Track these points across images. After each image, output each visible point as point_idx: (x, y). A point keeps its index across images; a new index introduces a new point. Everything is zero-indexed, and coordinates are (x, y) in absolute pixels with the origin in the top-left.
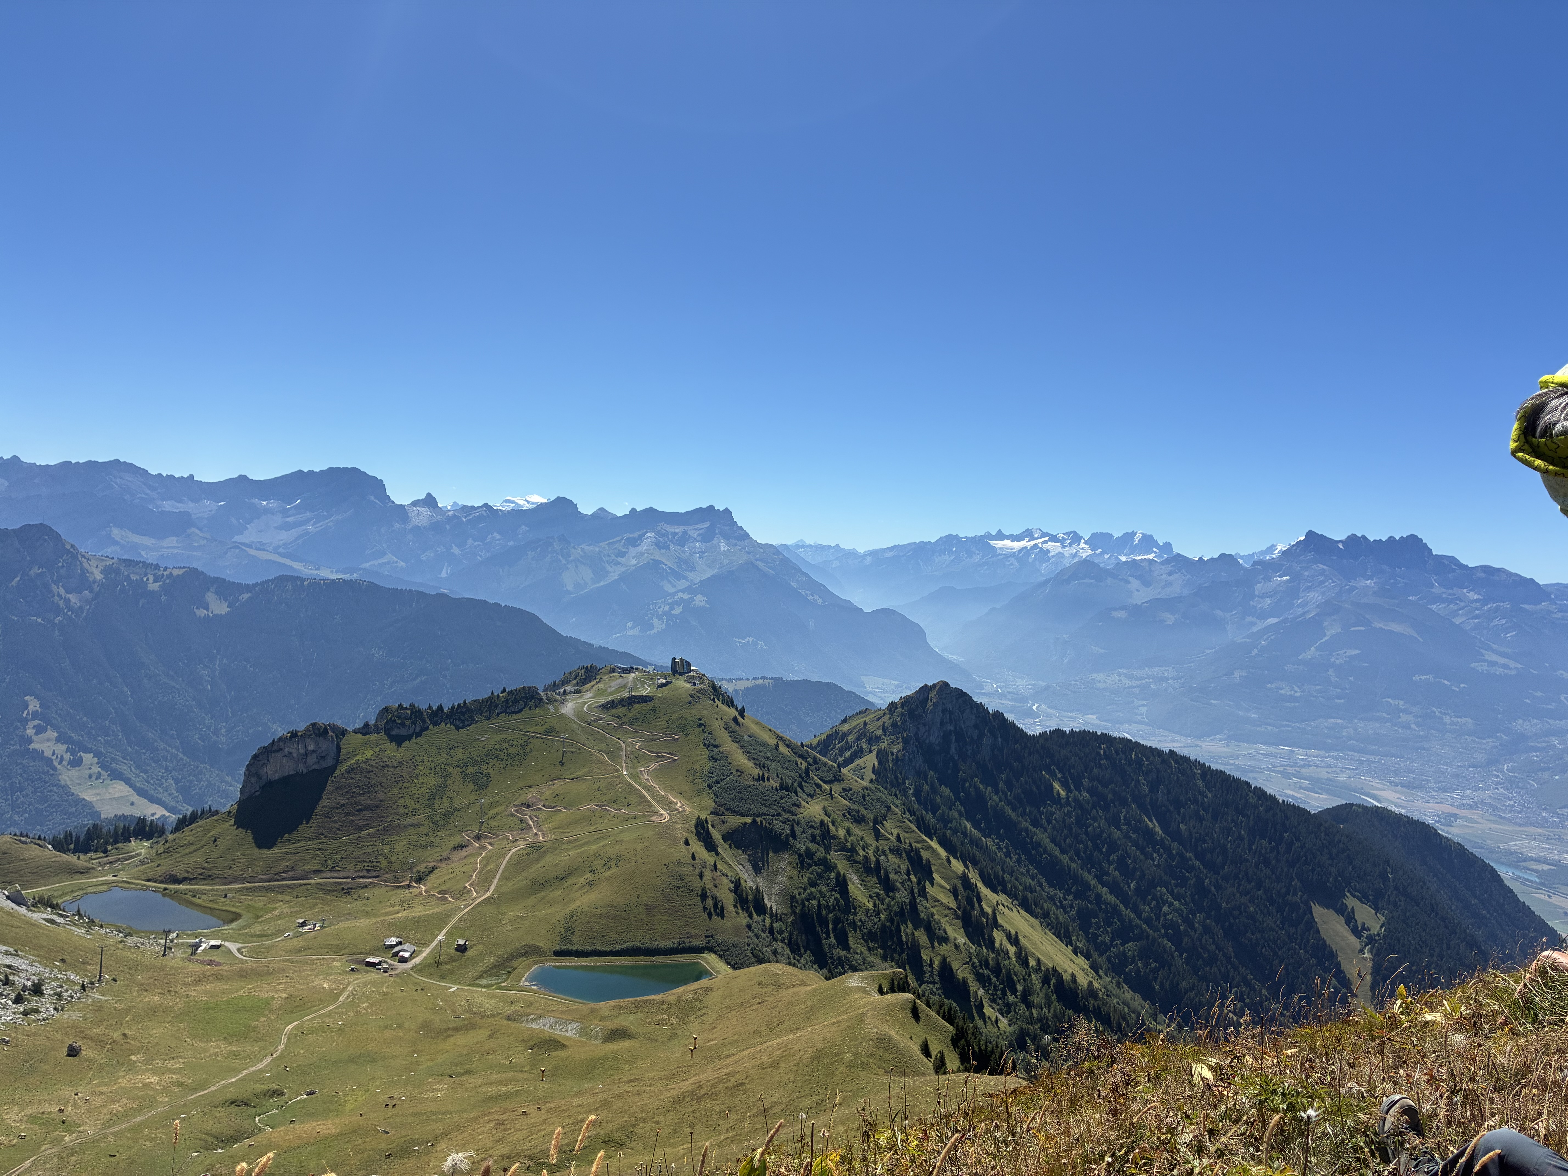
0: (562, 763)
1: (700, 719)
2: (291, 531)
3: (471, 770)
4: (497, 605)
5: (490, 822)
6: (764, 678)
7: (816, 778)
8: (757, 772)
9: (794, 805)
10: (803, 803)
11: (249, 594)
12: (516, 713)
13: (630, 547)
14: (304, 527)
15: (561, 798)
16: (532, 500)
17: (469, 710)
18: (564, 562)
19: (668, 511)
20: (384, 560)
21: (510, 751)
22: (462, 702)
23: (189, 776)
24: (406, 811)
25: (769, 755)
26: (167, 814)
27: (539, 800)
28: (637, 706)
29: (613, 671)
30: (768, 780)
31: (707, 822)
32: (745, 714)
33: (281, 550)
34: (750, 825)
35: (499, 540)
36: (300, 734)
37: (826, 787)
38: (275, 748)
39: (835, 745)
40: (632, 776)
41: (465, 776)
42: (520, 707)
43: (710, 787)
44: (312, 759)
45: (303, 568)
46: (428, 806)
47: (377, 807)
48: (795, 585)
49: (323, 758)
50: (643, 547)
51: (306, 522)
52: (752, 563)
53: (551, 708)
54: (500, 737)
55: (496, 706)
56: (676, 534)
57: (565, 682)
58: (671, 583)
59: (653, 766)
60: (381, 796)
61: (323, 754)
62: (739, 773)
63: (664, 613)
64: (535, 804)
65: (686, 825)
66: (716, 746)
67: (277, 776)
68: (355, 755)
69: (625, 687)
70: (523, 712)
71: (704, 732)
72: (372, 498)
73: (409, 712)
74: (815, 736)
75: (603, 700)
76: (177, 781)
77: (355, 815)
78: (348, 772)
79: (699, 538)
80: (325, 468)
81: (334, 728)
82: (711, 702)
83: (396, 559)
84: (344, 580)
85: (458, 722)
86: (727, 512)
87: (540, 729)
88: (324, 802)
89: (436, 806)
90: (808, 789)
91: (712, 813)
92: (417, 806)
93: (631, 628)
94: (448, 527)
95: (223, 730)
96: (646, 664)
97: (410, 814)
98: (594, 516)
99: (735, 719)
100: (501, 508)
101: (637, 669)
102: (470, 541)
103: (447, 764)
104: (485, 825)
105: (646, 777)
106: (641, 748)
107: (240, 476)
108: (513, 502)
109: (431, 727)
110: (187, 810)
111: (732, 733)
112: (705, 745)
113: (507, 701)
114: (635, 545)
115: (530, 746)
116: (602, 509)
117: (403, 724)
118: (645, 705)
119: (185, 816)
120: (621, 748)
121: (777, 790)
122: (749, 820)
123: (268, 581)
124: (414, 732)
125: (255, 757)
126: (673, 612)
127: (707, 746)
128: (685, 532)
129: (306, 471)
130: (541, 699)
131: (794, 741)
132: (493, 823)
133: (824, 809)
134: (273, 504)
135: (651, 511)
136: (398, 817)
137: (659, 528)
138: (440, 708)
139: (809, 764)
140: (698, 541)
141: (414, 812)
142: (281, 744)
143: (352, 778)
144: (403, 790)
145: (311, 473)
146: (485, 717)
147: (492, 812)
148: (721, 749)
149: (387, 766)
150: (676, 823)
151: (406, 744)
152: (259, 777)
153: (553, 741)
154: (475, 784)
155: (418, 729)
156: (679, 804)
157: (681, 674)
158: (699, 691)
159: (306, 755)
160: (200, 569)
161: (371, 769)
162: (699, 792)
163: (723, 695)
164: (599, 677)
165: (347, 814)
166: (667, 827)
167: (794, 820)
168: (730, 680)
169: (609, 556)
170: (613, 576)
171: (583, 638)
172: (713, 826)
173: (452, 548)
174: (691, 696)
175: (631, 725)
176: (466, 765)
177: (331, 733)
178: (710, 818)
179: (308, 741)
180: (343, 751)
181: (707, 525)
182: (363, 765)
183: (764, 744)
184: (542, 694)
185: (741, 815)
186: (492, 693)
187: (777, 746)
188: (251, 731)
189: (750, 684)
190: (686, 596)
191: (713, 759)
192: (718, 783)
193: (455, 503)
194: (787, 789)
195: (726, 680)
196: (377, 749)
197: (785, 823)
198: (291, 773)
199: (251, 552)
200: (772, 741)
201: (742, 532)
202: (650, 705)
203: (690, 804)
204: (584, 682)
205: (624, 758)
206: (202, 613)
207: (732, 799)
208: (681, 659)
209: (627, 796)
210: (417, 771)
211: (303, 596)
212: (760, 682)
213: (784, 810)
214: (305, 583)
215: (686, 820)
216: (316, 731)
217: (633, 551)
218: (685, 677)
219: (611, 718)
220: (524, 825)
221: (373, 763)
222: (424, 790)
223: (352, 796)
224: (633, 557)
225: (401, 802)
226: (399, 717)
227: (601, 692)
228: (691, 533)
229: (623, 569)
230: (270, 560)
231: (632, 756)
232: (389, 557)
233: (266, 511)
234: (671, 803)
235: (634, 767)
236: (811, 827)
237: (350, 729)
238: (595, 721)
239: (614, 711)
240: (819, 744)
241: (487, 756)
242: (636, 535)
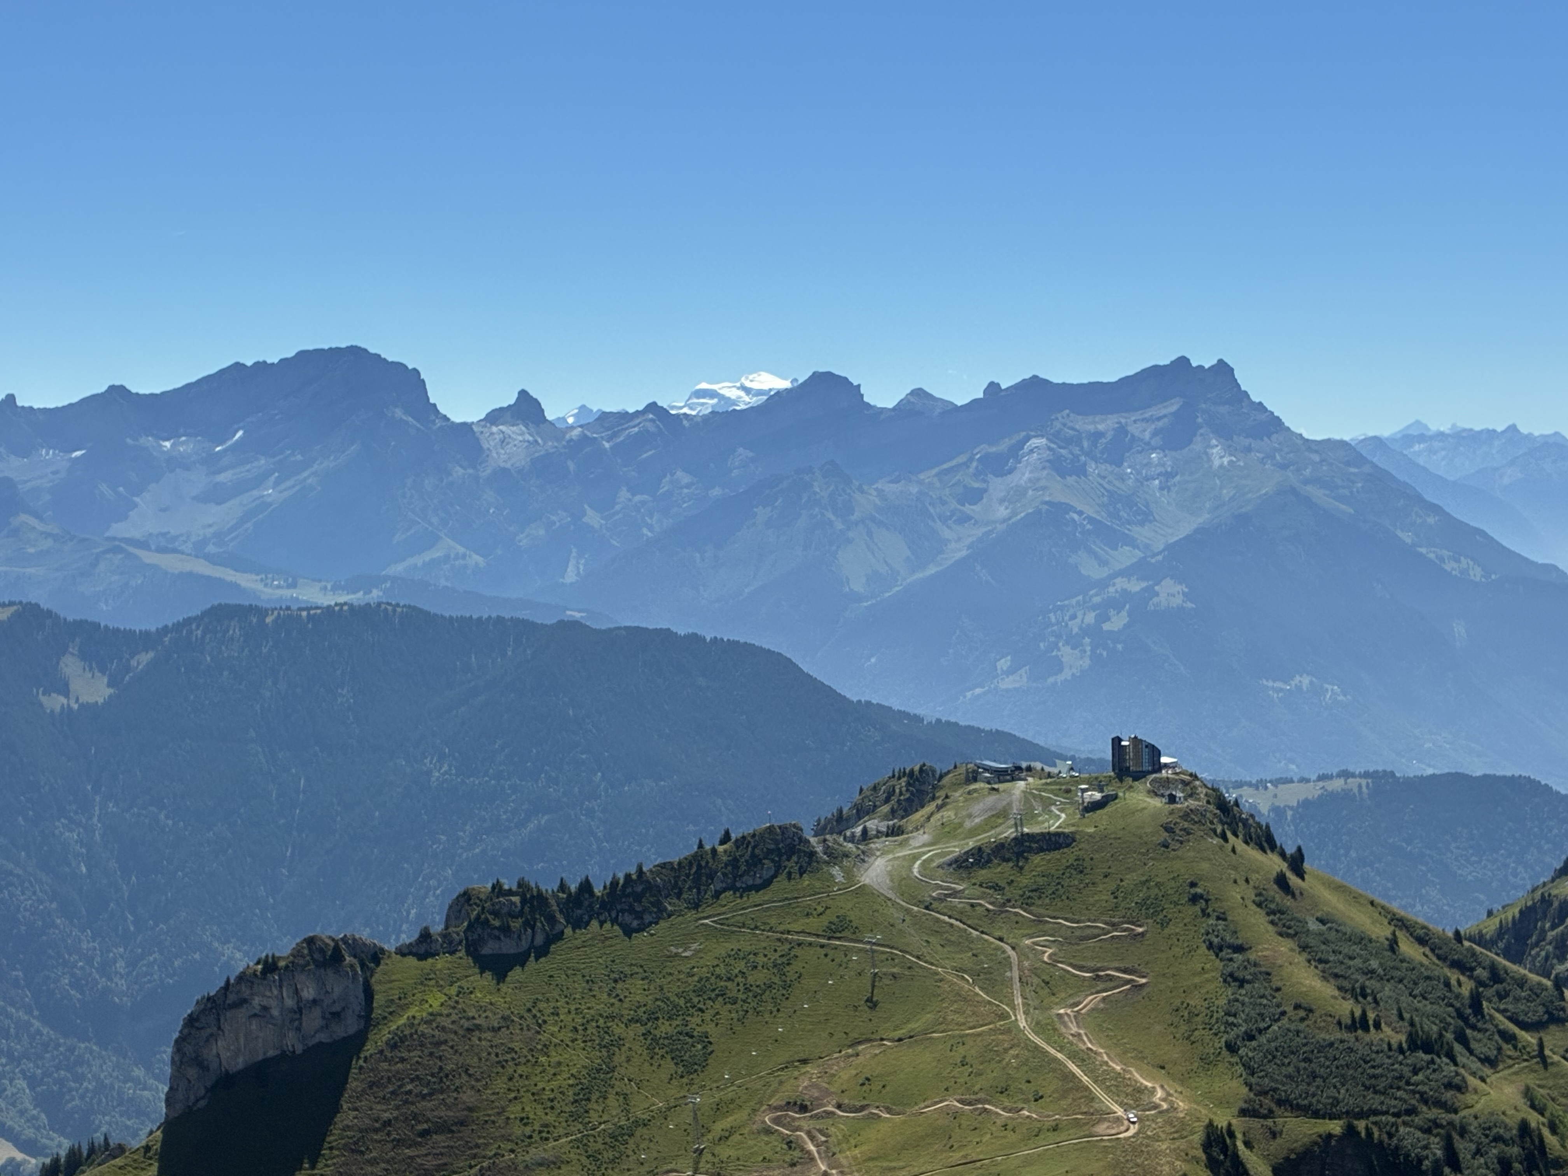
0: (872, 1003)
1: (1193, 885)
2: (228, 504)
3: (665, 1028)
4: (695, 639)
5: (717, 1150)
6: (1345, 774)
7: (1498, 1016)
8: (1346, 1007)
9: (1449, 1086)
10: (1473, 1082)
11: (151, 655)
12: (758, 888)
13: (990, 476)
14: (256, 493)
15: (876, 1086)
16: (755, 386)
17: (650, 887)
18: (839, 526)
19: (1075, 382)
20: (436, 553)
21: (750, 980)
22: (633, 870)
23: (58, 1068)
24: (528, 1130)
25: (1374, 964)
26: (19, 1156)
27: (827, 1093)
28: (1036, 859)
29: (973, 777)
30: (1377, 1026)
31: (1232, 1134)
32: (1306, 865)
33: (211, 549)
34: (1341, 1138)
35: (688, 486)
36: (282, 964)
37: (1528, 1038)
38: (232, 998)
39: (1543, 932)
40: (1039, 1028)
41: (653, 1043)
42: (766, 875)
43: (1231, 1048)
44: (312, 1021)
45: (260, 587)
46: (575, 1117)
47: (462, 1123)
48: (1407, 537)
49: (336, 1016)
50: (1023, 476)
51: (259, 481)
52: (1293, 491)
53: (836, 871)
54: (725, 947)
55: (711, 876)
56: (1099, 435)
57: (862, 811)
58: (1097, 557)
59: (1090, 1001)
60: (468, 1097)
61: (337, 1008)
62: (1302, 1013)
63: (1086, 631)
64: (817, 1102)
65: (1182, 1144)
66: (1239, 949)
67: (240, 1063)
68: (406, 1007)
69: (1003, 814)
70: (774, 886)
71: (1205, 914)
72: (399, 413)
73: (516, 899)
74: (1490, 914)
75: (956, 848)
76: (33, 1083)
77: (414, 1144)
78: (394, 1046)
79: (1157, 441)
80: (290, 354)
81: (354, 945)
82: (1216, 841)
83: (461, 550)
84: (351, 606)
85: (627, 918)
86: (1223, 369)
87: (816, 924)
88: (346, 1117)
89: (594, 1117)
90: (1483, 1045)
91: (1243, 1113)
92: (550, 1118)
93: (1010, 672)
94: (571, 466)
95: (120, 965)
96: (1051, 757)
97: (536, 1137)
98: (904, 410)
99: (1281, 881)
100: (686, 410)
101: (1029, 769)
102: (624, 494)
103: (612, 1017)
104: (707, 1156)
105: (1074, 1029)
106: (1055, 959)
107: (112, 388)
108: (712, 394)
109: (568, 931)
110: (60, 1146)
111: (1275, 914)
112: (1210, 946)
113: (734, 862)
114: (1002, 472)
115: (796, 966)
116: (918, 393)
117: (506, 930)
118: (1056, 854)
119: (56, 1161)
120: (1006, 963)
121: (1401, 1050)
122: (1336, 1127)
123: (188, 621)
124: (532, 946)
125: (191, 1021)
126: (1106, 627)
127: (1216, 949)
128: (1122, 430)
129: (249, 363)
130: (812, 854)
131: (1436, 927)
132: (725, 1152)
133: (1528, 1093)
134: (186, 446)
135: (1035, 384)
136: (510, 1146)
137: (1058, 425)
138: (586, 886)
139: (1480, 983)
140: (1154, 449)
141: (545, 1133)
142: (245, 991)
143: (403, 1060)
144: (518, 1083)
145: (261, 366)
146: (688, 901)
147: (720, 1126)
148: (1252, 956)
149: (478, 1027)
150: (1156, 1138)
151: (516, 974)
152: (200, 1063)
153: (847, 952)
154: (677, 1060)
155: (539, 940)
156: (1160, 1093)
157: (1138, 776)
158: (1186, 815)
159: (300, 1011)
160: (44, 605)
161: (443, 1036)
162: (1207, 1062)
163: (1245, 822)
164: (941, 794)
165: (399, 1143)
166: (1134, 1148)
167: (1451, 1123)
168: (1260, 785)
169: (943, 503)
170: (957, 552)
171: (896, 704)
172: (1248, 1144)
173: (584, 514)
174: (1168, 829)
175: (1027, 904)
176: (653, 1017)
177: (348, 959)
178: (1238, 1124)
179: (301, 978)
180: (379, 1000)
181: (1173, 406)
182: (423, 1028)
183: (1362, 940)
184: (813, 840)
185: (1316, 1115)
186: (701, 846)
187: (1393, 944)
188: (177, 963)
189: (1313, 791)
190: (1135, 586)
191: (1233, 979)
192: (1252, 1038)
193: (583, 407)
194: (1427, 1047)
195: (1250, 784)
196: (453, 991)
197: (1428, 1131)
198: (271, 1053)
199: (148, 557)
200: (1381, 931)
201: (1263, 417)
202: (1068, 856)
203: (1187, 1092)
204: (908, 807)
205: (1017, 985)
206: (55, 702)
207: (1289, 1077)
208: (1135, 741)
209: (1032, 1076)
210: (544, 1037)
211: (265, 650)
212: (1337, 784)
213: (1424, 1100)
214: (269, 620)
215: (1180, 1130)
216: (317, 956)
217: (998, 486)
218: (1147, 784)
219: (978, 891)
220: (797, 1153)
221: (446, 1023)
222: (563, 1080)
223: (406, 1102)
224: (1001, 501)
225: (514, 1111)
226: (496, 914)
227: (948, 832)
228: (1135, 430)
229: (979, 532)
230: (190, 574)
231: (1036, 980)
232: (447, 546)
233: (174, 462)
234: (1140, 1090)
235: (1042, 1007)
236: (1498, 1139)
237: (390, 946)
238: (941, 899)
239: (983, 874)
240: (1501, 931)
241: (699, 992)
242: (1003, 446)
